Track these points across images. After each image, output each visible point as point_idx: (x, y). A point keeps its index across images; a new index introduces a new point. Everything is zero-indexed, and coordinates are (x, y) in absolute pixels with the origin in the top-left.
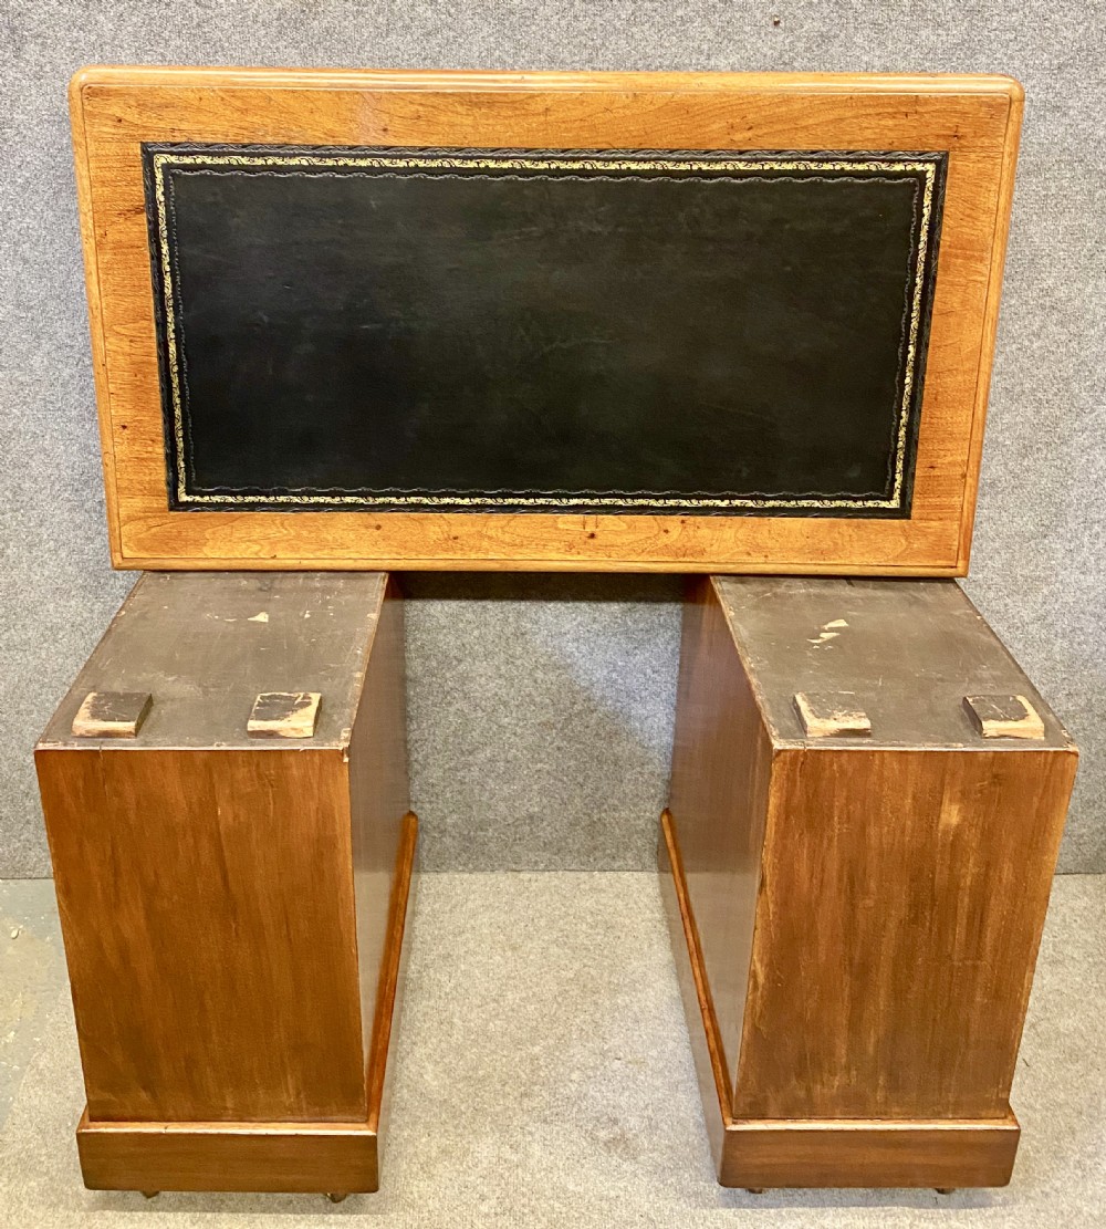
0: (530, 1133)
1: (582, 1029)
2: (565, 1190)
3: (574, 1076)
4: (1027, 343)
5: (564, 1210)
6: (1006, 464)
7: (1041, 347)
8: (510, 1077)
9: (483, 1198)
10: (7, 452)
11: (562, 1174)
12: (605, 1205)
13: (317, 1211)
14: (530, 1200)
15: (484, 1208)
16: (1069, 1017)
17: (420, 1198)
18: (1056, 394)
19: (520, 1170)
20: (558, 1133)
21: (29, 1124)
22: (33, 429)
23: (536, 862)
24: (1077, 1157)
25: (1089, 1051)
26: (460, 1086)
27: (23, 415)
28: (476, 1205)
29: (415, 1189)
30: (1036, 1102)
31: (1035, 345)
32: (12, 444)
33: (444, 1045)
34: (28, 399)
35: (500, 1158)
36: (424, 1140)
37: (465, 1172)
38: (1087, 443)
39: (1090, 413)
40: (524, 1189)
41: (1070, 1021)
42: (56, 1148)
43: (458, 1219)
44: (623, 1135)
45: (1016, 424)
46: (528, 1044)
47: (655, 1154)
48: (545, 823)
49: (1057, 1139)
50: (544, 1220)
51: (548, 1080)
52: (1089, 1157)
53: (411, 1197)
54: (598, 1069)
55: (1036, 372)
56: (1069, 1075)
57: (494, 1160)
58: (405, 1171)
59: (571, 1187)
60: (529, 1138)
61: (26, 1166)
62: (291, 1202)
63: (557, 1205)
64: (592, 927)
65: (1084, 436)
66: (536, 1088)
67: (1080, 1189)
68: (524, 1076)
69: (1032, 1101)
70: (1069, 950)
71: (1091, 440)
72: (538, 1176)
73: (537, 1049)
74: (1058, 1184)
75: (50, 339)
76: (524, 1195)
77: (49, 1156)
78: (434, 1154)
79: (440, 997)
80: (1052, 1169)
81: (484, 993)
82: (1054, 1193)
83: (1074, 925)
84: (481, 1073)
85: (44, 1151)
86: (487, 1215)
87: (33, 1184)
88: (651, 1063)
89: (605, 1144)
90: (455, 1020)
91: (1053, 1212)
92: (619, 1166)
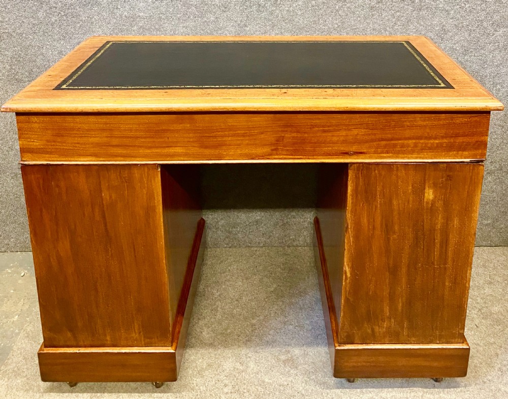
0: (249, 357)
1: (276, 313)
2: (264, 382)
3: (271, 332)
4: (463, 5)
5: (263, 390)
6: (458, 58)
7: (470, 7)
8: (242, 333)
9: (226, 385)
10: (27, 55)
11: (263, 374)
12: (282, 388)
13: (148, 391)
14: (247, 386)
15: (226, 390)
16: (496, 306)
17: (197, 386)
18: (477, 27)
19: (243, 373)
20: (262, 357)
21: (20, 355)
22: (38, 44)
23: (259, 243)
24: (499, 366)
25: (505, 321)
26: (219, 337)
27: (34, 38)
28: (222, 389)
29: (195, 382)
30: (481, 342)
31: (467, 6)
32: (29, 52)
33: (212, 320)
34: (36, 31)
35: (234, 368)
36: (200, 360)
37: (218, 374)
38: (492, 49)
39: (492, 36)
40: (245, 382)
41: (497, 308)
42: (31, 365)
43: (214, 395)
44: (292, 357)
45: (461, 40)
46: (251, 319)
47: (306, 366)
48: (263, 224)
49: (490, 358)
50: (253, 395)
51: (259, 334)
52: (505, 366)
53: (193, 385)
54: (282, 329)
55: (468, 17)
56: (496, 331)
57: (232, 369)
58: (191, 374)
59: (267, 380)
60: (249, 359)
61: (17, 373)
62: (137, 388)
63: (260, 388)
64: (282, 270)
65: (491, 46)
66: (253, 338)
67: (500, 380)
68: (248, 332)
69: (479, 342)
70: (497, 278)
71: (493, 47)
72: (252, 376)
73: (254, 321)
74: (490, 378)
75: (47, 5)
76: (244, 384)
77: (27, 369)
78: (204, 367)
79: (213, 299)
80: (488, 371)
81: (232, 297)
82: (488, 382)
83: (499, 268)
84: (229, 331)
85: (25, 367)
86: (227, 393)
87: (19, 381)
88: (306, 326)
89: (283, 361)
90: (218, 309)
91: (488, 390)
92: (289, 371)
